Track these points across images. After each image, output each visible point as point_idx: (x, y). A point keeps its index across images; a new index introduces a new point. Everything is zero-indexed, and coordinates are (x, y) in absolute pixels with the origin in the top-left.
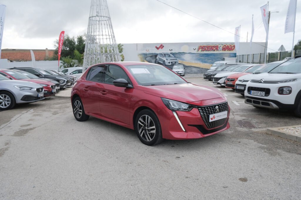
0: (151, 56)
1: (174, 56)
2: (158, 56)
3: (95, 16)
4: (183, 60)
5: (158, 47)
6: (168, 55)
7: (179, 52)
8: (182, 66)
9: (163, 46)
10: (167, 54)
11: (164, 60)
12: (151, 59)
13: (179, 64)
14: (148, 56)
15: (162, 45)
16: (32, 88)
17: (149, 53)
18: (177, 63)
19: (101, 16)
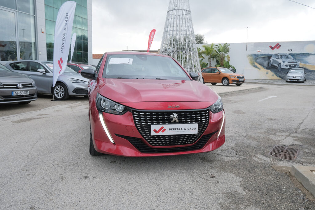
0: (263, 58)
1: (294, 58)
2: (272, 57)
3: (172, 10)
4: (306, 62)
5: (273, 47)
6: (286, 57)
7: (300, 53)
8: (302, 71)
9: (280, 46)
10: (284, 55)
11: (279, 62)
12: (263, 60)
13: (300, 67)
14: (259, 57)
15: (278, 44)
16: (85, 81)
17: (262, 53)
18: (297, 67)
19: (178, 10)
